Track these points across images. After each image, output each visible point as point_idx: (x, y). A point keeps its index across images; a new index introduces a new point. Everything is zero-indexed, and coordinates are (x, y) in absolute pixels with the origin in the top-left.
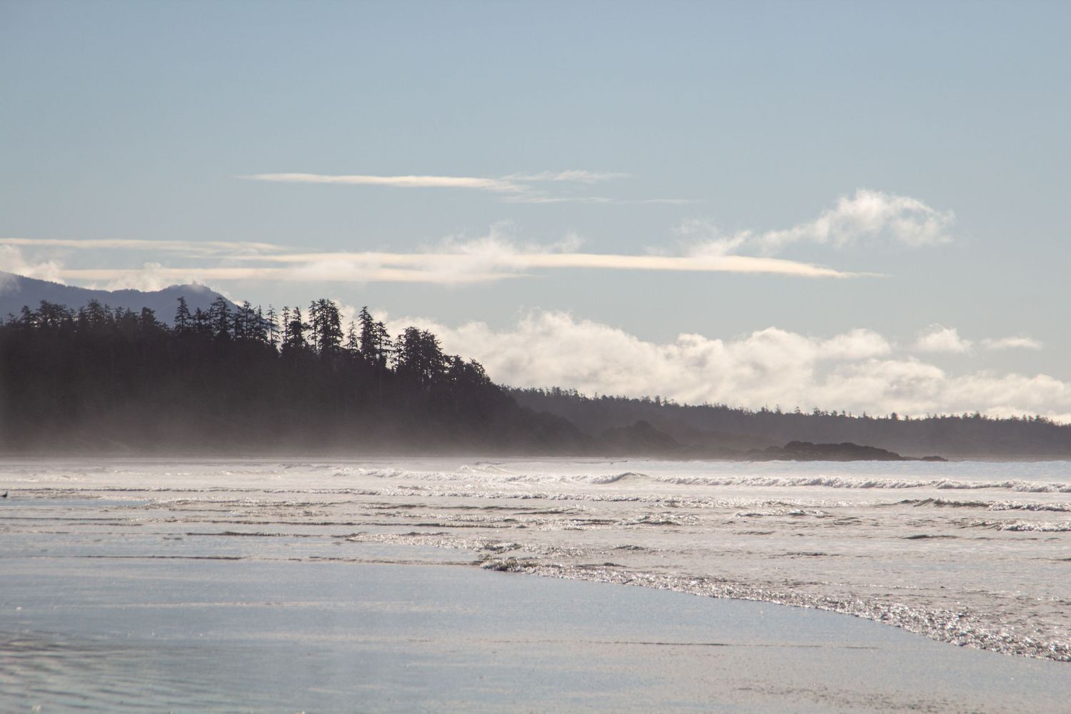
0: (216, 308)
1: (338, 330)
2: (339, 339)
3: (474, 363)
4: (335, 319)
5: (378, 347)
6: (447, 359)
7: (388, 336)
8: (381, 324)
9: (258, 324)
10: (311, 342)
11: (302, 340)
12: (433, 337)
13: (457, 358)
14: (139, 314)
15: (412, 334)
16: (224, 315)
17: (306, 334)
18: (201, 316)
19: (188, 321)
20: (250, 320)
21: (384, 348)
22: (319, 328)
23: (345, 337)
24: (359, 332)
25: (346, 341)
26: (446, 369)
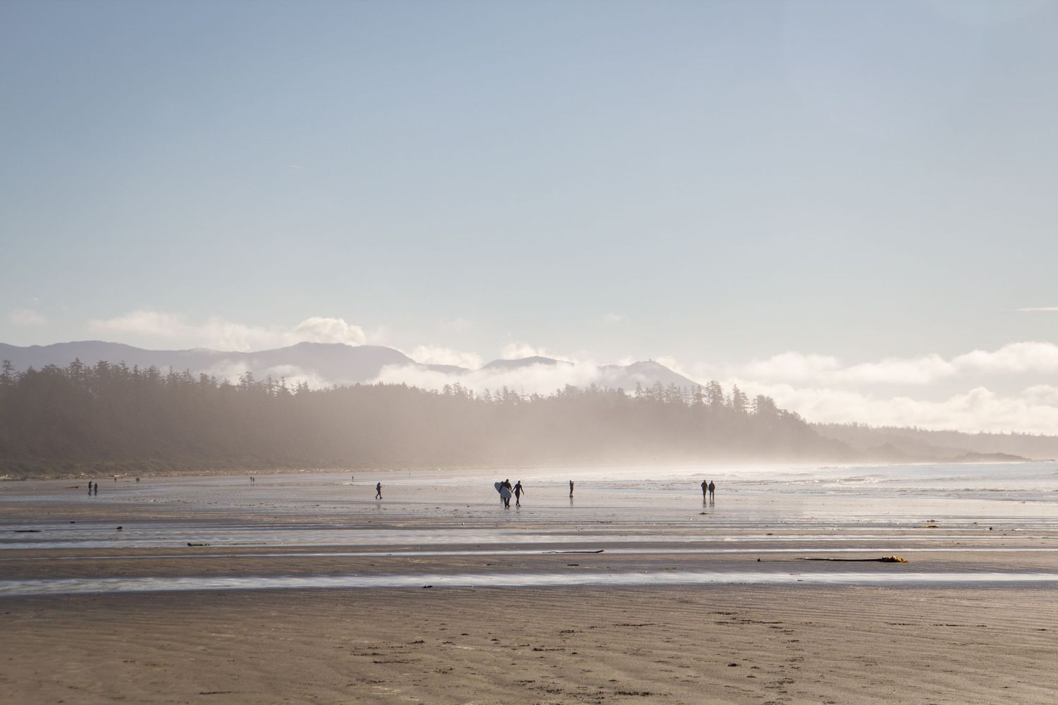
0: (656, 387)
1: (721, 397)
2: (721, 401)
3: (794, 413)
4: (720, 391)
5: (743, 405)
6: (780, 411)
7: (747, 400)
8: (744, 393)
9: (678, 395)
10: (707, 403)
11: (702, 403)
12: (772, 400)
13: (785, 411)
14: (616, 390)
15: (761, 398)
16: (661, 390)
17: (704, 400)
18: (648, 391)
19: (642, 394)
20: (675, 393)
21: (746, 406)
22: (711, 396)
23: (725, 400)
24: (732, 398)
25: (725, 403)
26: (779, 416)
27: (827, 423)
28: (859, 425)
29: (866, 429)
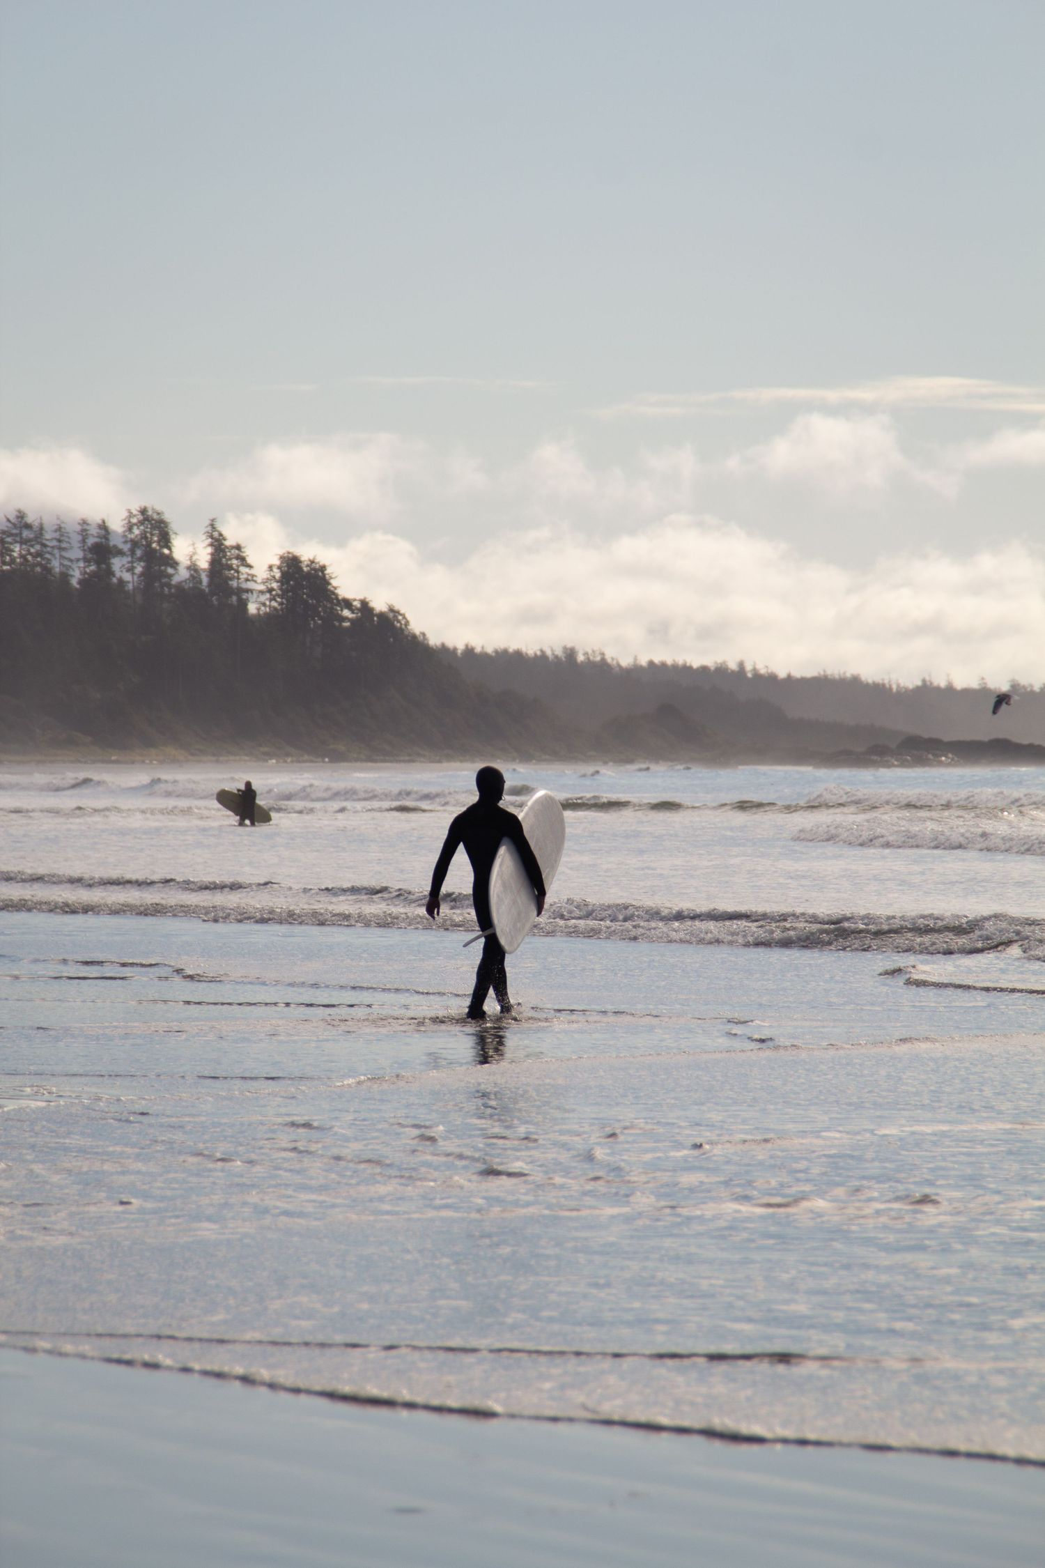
1: (170, 556)
2: (170, 571)
3: (392, 610)
4: (165, 539)
5: (235, 584)
6: (347, 604)
7: (250, 566)
8: (238, 547)
9: (38, 547)
10: (125, 576)
11: (110, 572)
12: (323, 568)
13: (364, 604)
15: (291, 565)
17: (118, 564)
21: (244, 586)
22: (139, 553)
23: (180, 568)
24: (203, 560)
25: (182, 574)
26: (346, 619)
27: (490, 650)
28: (581, 658)
29: (600, 670)
